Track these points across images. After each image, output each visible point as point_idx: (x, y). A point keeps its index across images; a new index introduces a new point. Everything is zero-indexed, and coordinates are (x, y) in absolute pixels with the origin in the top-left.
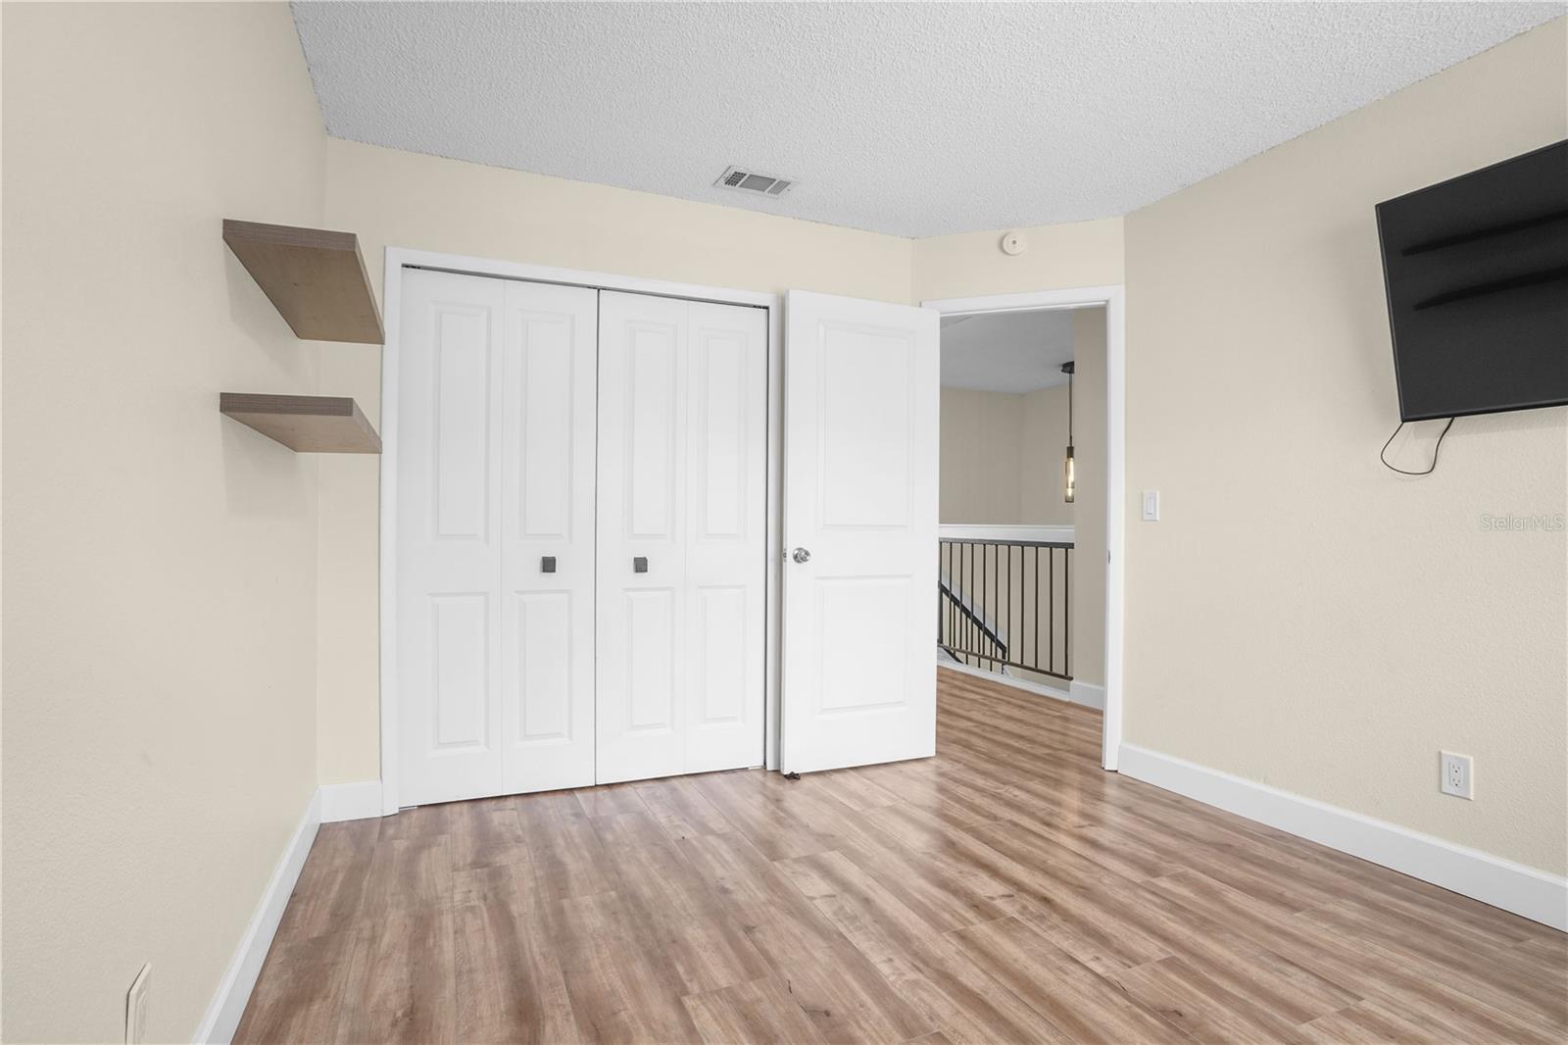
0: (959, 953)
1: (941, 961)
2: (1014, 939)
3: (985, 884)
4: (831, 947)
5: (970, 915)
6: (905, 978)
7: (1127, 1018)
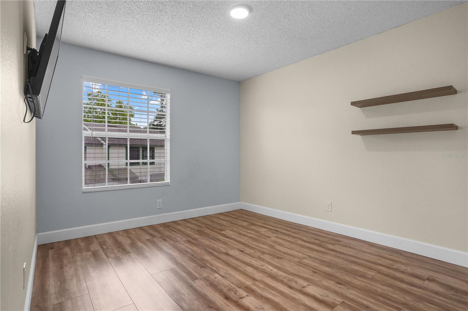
0: (254, 275)
1: (258, 272)
2: (239, 281)
3: (251, 303)
4: (289, 271)
5: (254, 287)
6: (265, 267)
7: (214, 265)
